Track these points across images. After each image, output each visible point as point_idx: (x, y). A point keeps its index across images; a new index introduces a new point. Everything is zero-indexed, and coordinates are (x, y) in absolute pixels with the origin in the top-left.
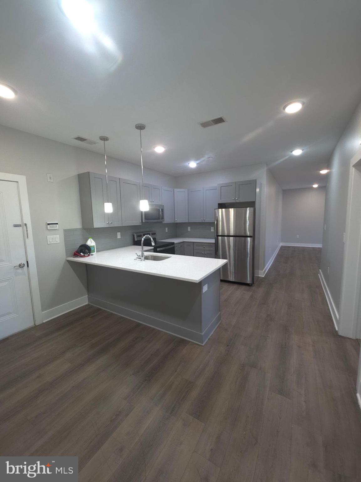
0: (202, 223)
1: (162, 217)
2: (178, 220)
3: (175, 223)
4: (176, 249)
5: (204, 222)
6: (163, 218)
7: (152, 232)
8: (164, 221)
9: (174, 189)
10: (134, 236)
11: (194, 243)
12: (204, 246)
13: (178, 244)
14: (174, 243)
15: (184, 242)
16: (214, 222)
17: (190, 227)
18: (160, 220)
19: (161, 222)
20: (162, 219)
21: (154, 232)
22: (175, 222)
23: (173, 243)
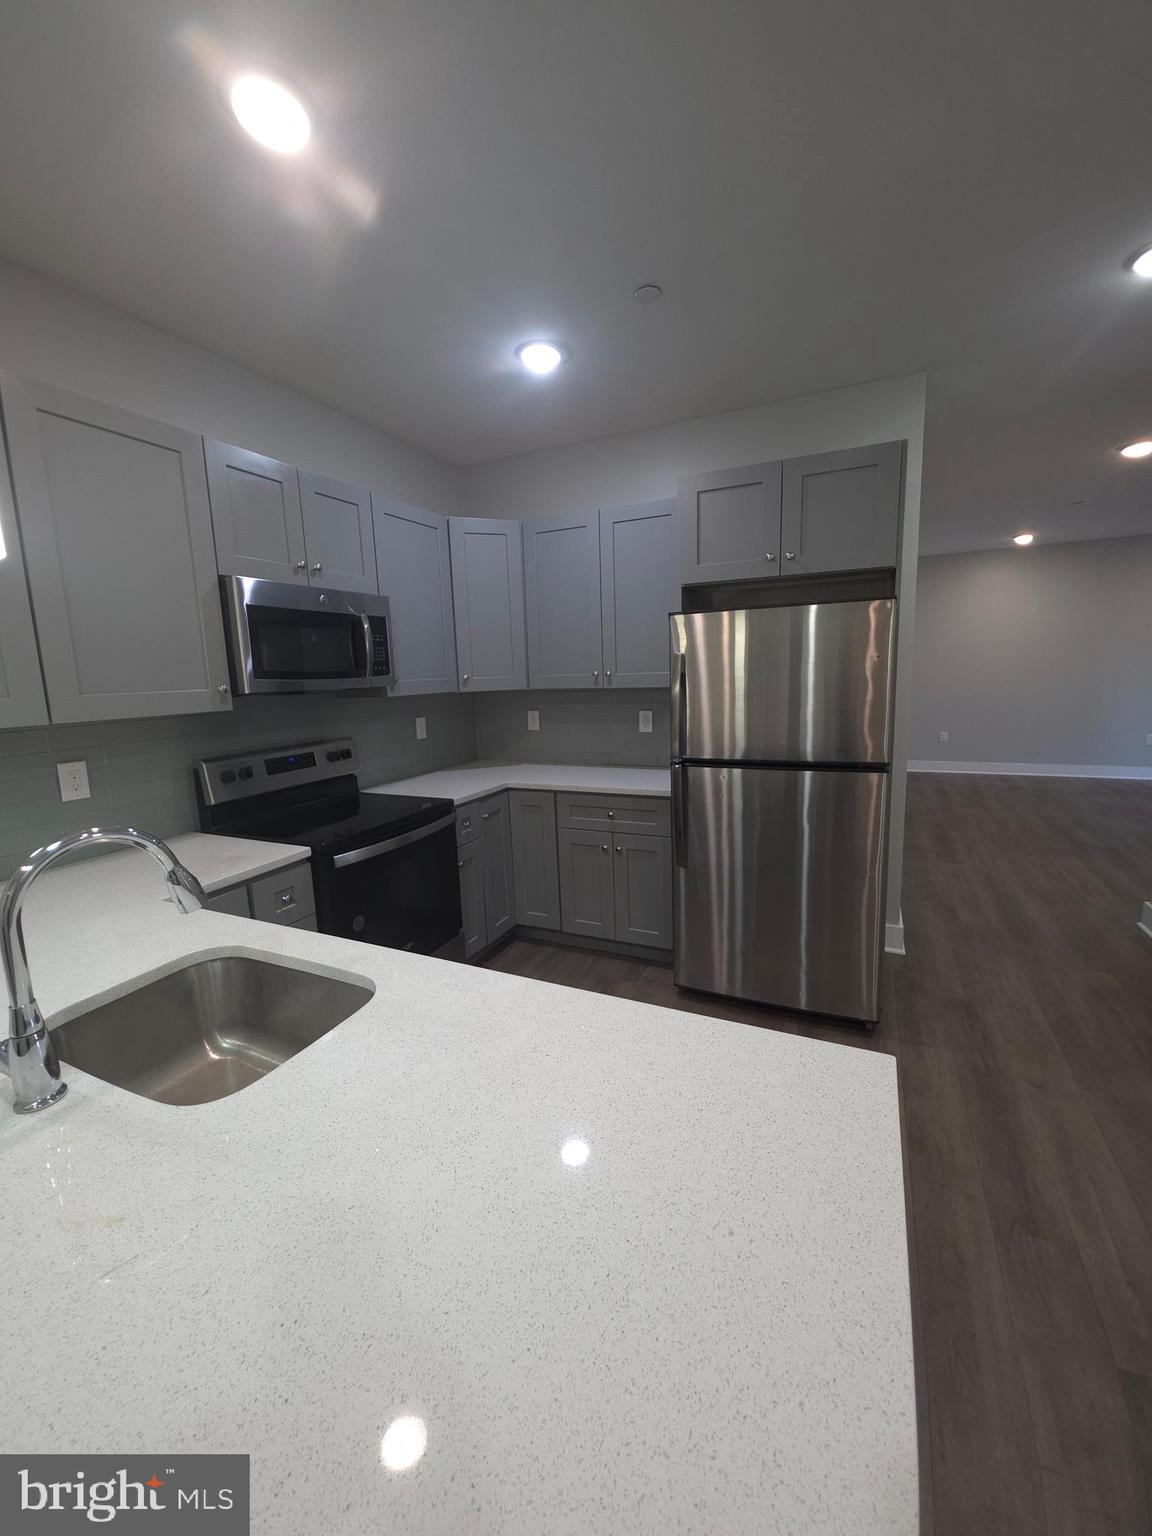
0: (599, 690)
1: (375, 663)
2: (478, 680)
3: (459, 694)
4: (462, 833)
5: (606, 686)
6: (383, 666)
7: (331, 747)
8: (395, 681)
9: (453, 520)
10: (197, 775)
11: (559, 795)
12: (611, 809)
13: (477, 803)
14: (452, 801)
15: (508, 790)
16: (668, 685)
17: (537, 713)
18: (369, 681)
19: (378, 692)
20: (376, 673)
21: (345, 745)
22: (463, 690)
23: (445, 807)
